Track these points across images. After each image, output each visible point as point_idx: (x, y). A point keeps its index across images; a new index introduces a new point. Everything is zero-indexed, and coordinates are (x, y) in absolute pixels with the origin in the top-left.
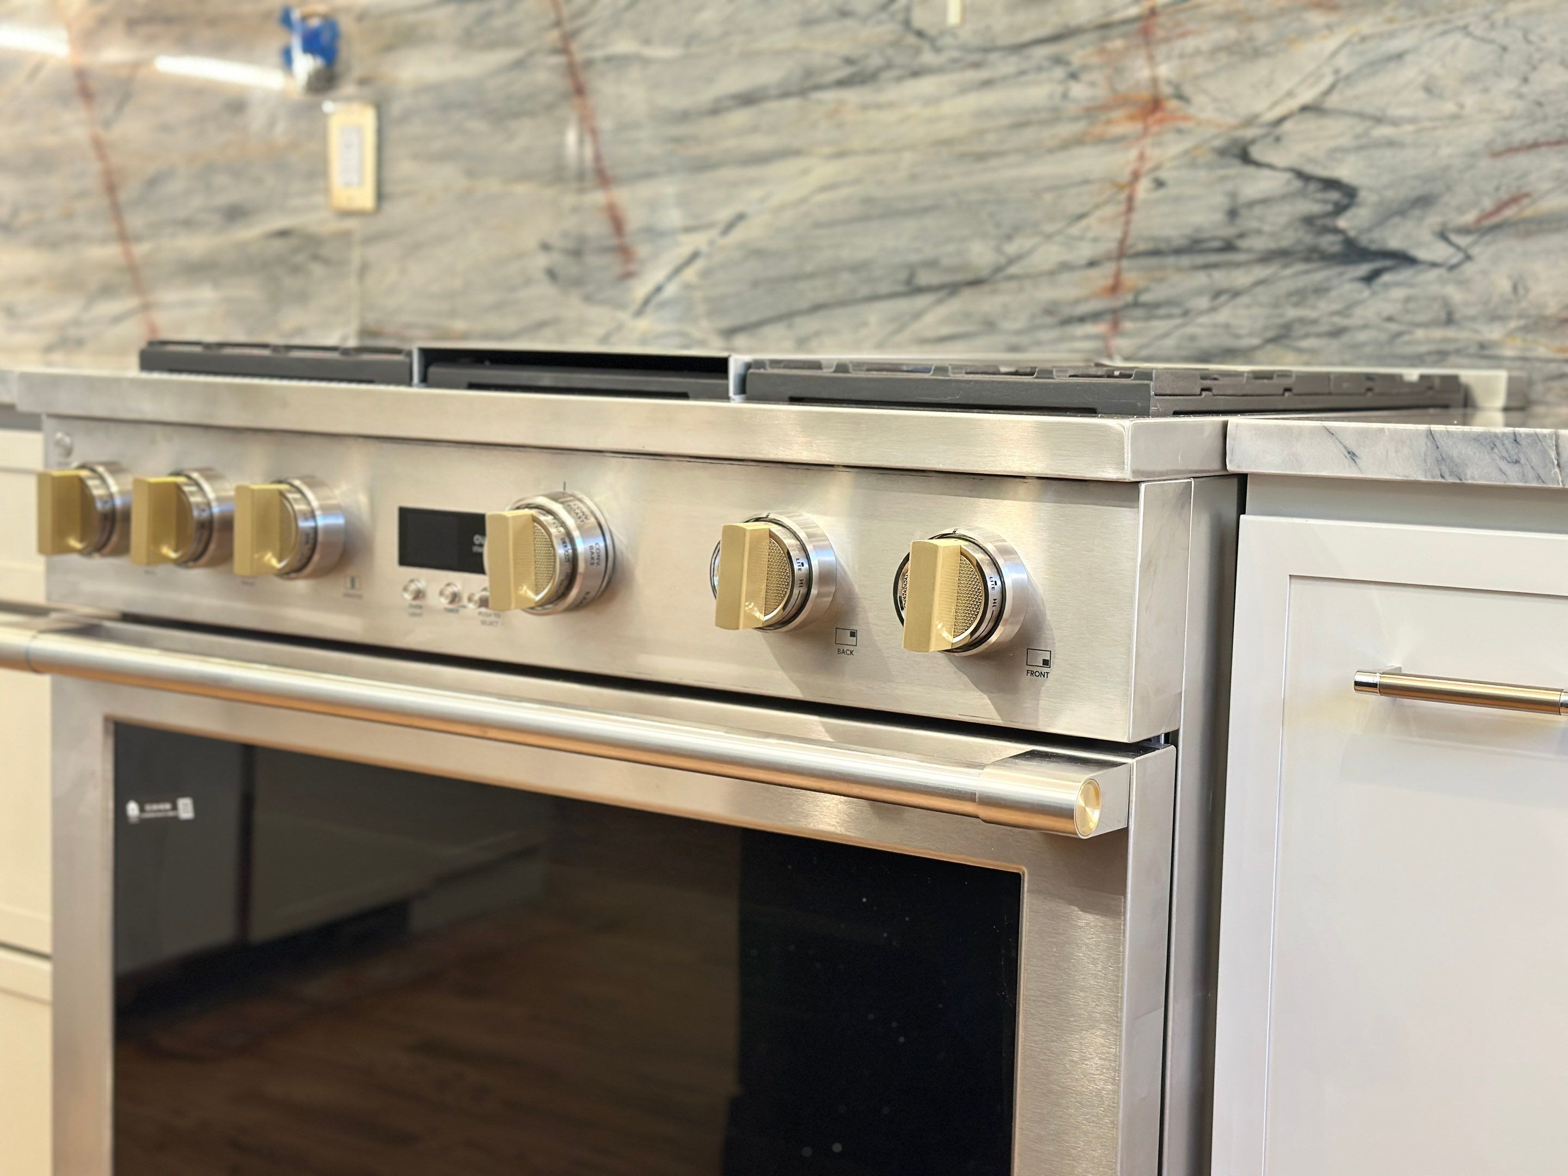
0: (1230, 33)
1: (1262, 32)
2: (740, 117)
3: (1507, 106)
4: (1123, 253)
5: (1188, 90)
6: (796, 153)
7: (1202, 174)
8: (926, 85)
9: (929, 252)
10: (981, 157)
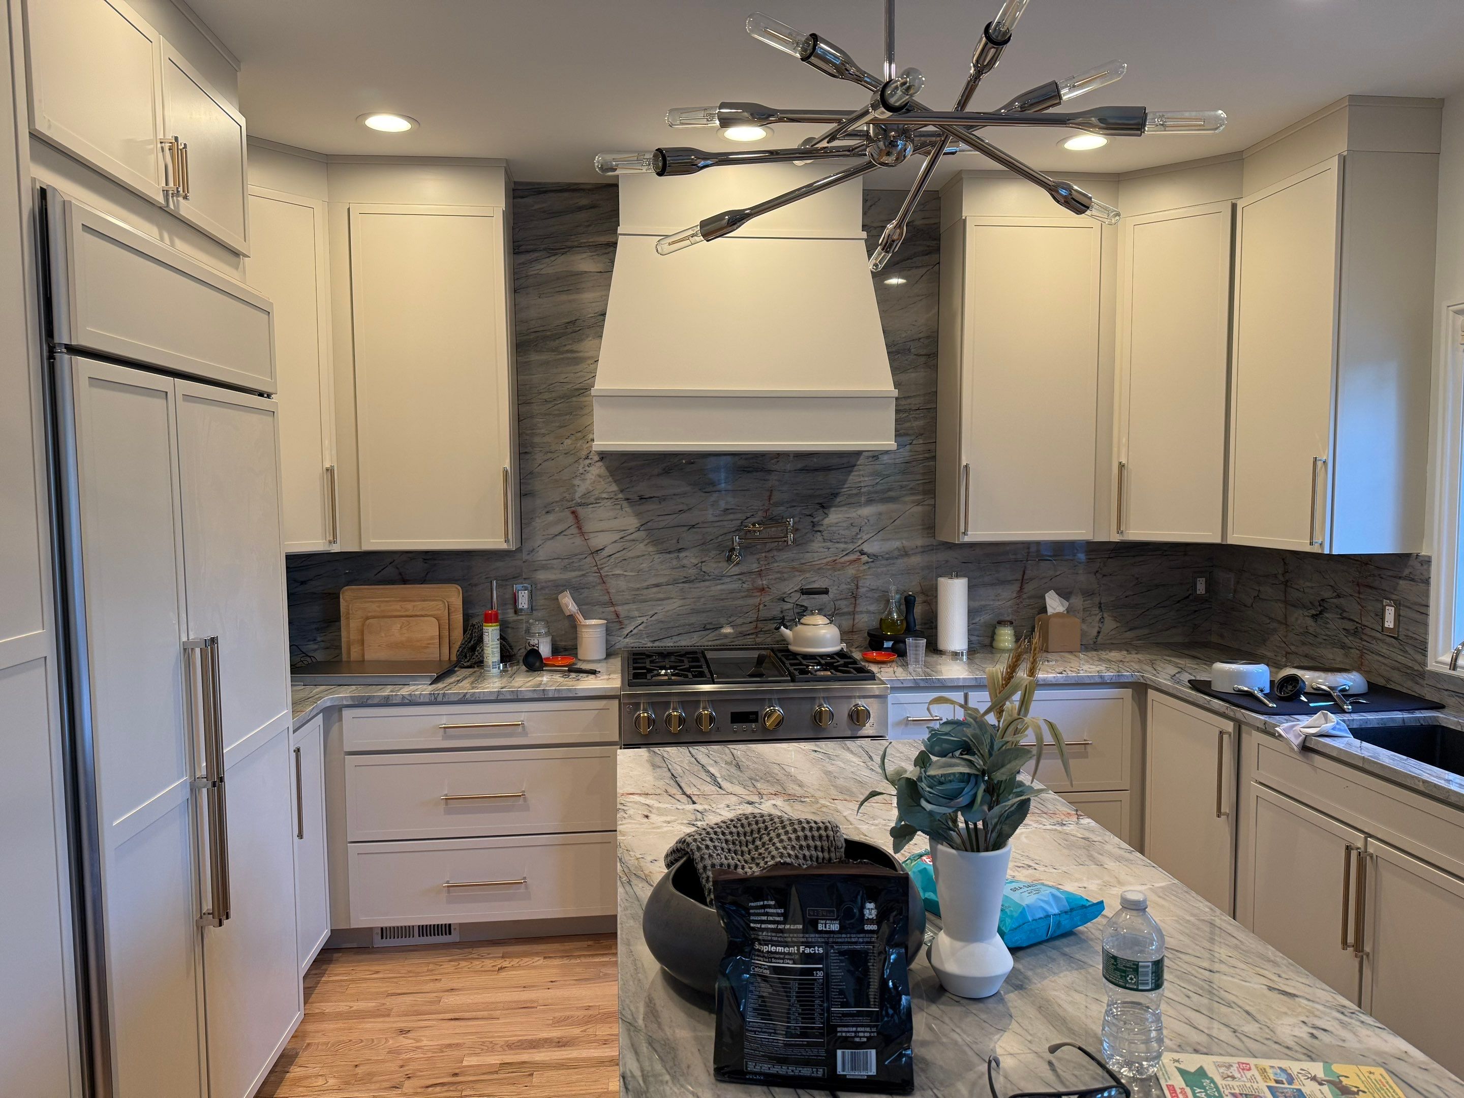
0: (779, 575)
1: (786, 575)
2: (655, 590)
3: (835, 592)
4: (757, 621)
5: (770, 586)
6: (672, 598)
7: (775, 604)
8: (707, 583)
9: (710, 621)
10: (722, 600)
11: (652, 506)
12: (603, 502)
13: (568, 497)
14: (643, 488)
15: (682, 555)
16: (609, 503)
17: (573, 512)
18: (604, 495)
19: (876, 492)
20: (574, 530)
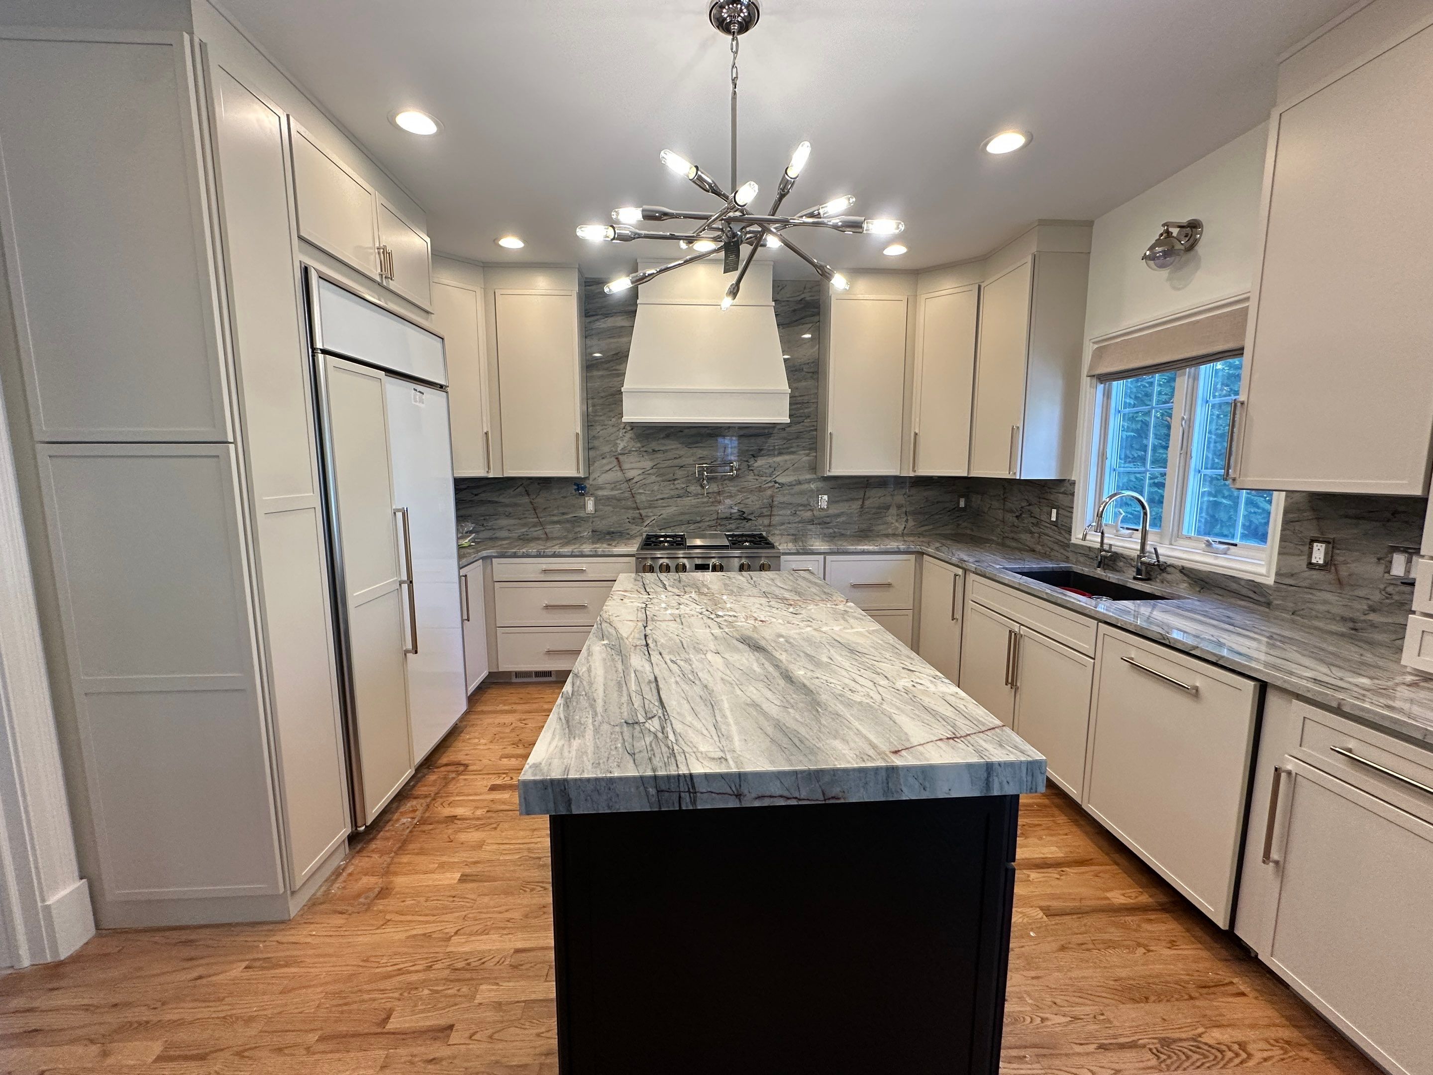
0: (729, 494)
2: (661, 501)
3: (760, 504)
5: (724, 500)
6: (671, 506)
10: (698, 507)
11: (658, 455)
12: (633, 453)
13: (614, 450)
14: (654, 445)
15: (676, 482)
16: (636, 453)
17: (617, 458)
18: (633, 449)
19: (784, 449)
20: (617, 468)
